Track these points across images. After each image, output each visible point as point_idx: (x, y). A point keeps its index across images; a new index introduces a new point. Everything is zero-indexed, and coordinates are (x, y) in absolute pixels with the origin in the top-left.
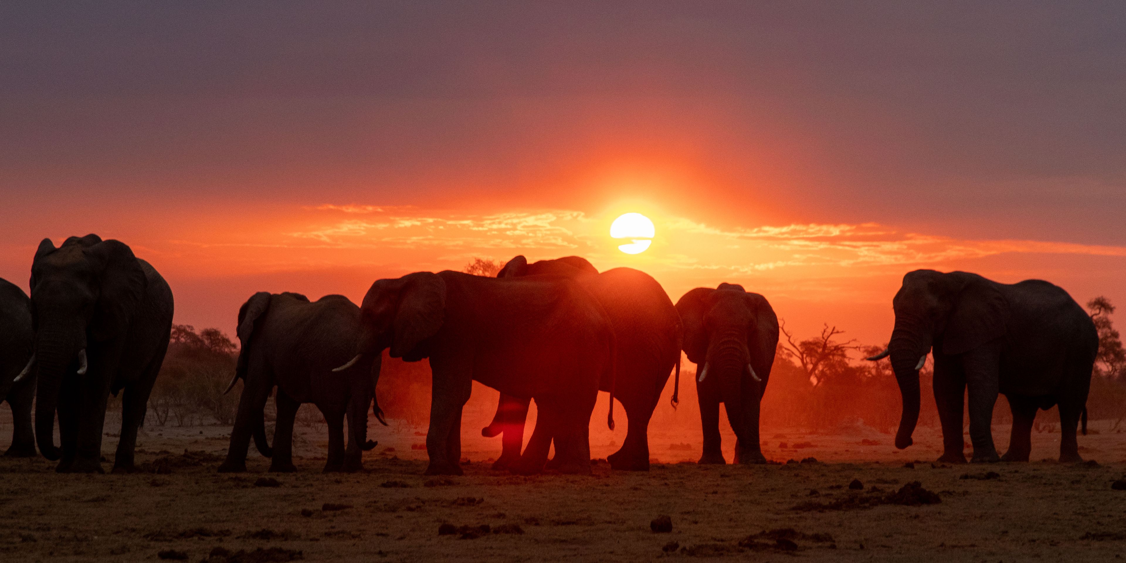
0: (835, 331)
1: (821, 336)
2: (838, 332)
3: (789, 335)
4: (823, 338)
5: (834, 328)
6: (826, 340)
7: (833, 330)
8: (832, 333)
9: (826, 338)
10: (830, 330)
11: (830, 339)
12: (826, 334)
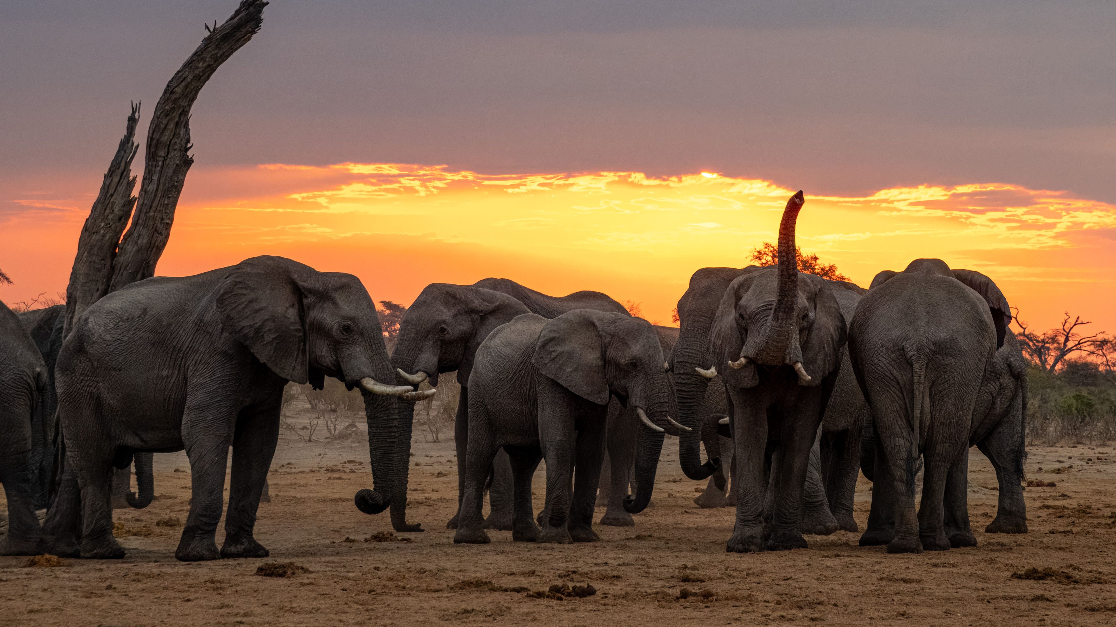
0: (1079, 322)
1: (1062, 327)
2: (1082, 323)
3: (1024, 326)
4: (1064, 330)
5: (1078, 318)
6: (1068, 333)
7: (1077, 321)
8: (1075, 325)
9: (1068, 331)
10: (1072, 321)
11: (1072, 332)
12: (1067, 326)
